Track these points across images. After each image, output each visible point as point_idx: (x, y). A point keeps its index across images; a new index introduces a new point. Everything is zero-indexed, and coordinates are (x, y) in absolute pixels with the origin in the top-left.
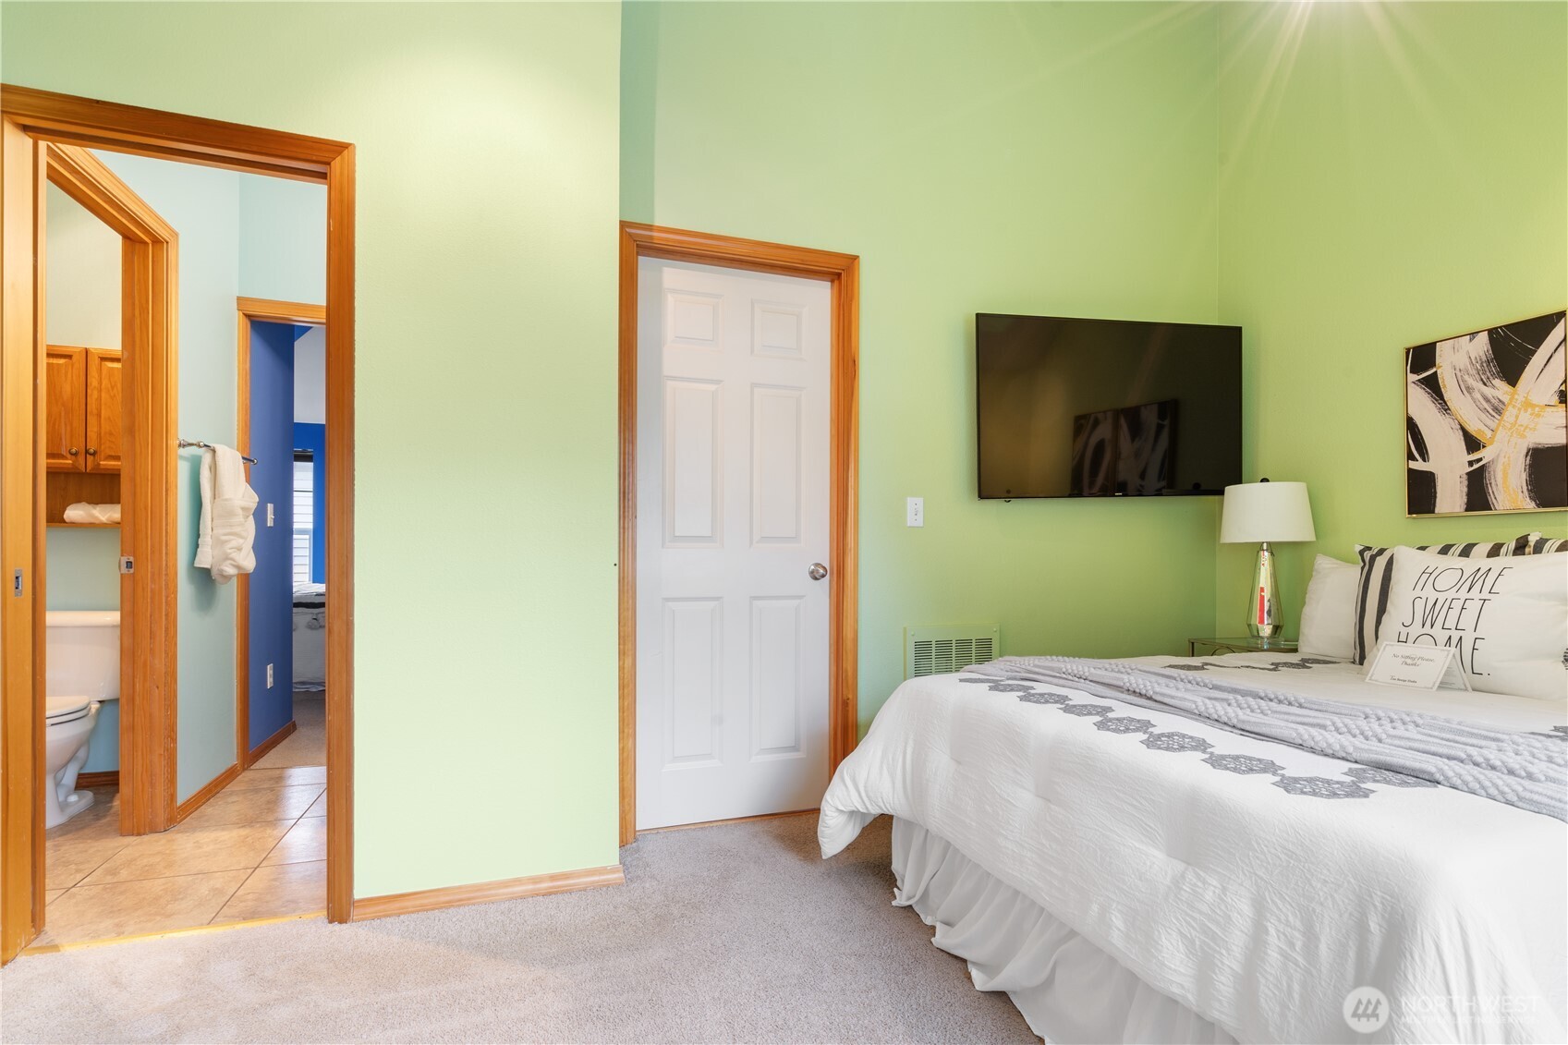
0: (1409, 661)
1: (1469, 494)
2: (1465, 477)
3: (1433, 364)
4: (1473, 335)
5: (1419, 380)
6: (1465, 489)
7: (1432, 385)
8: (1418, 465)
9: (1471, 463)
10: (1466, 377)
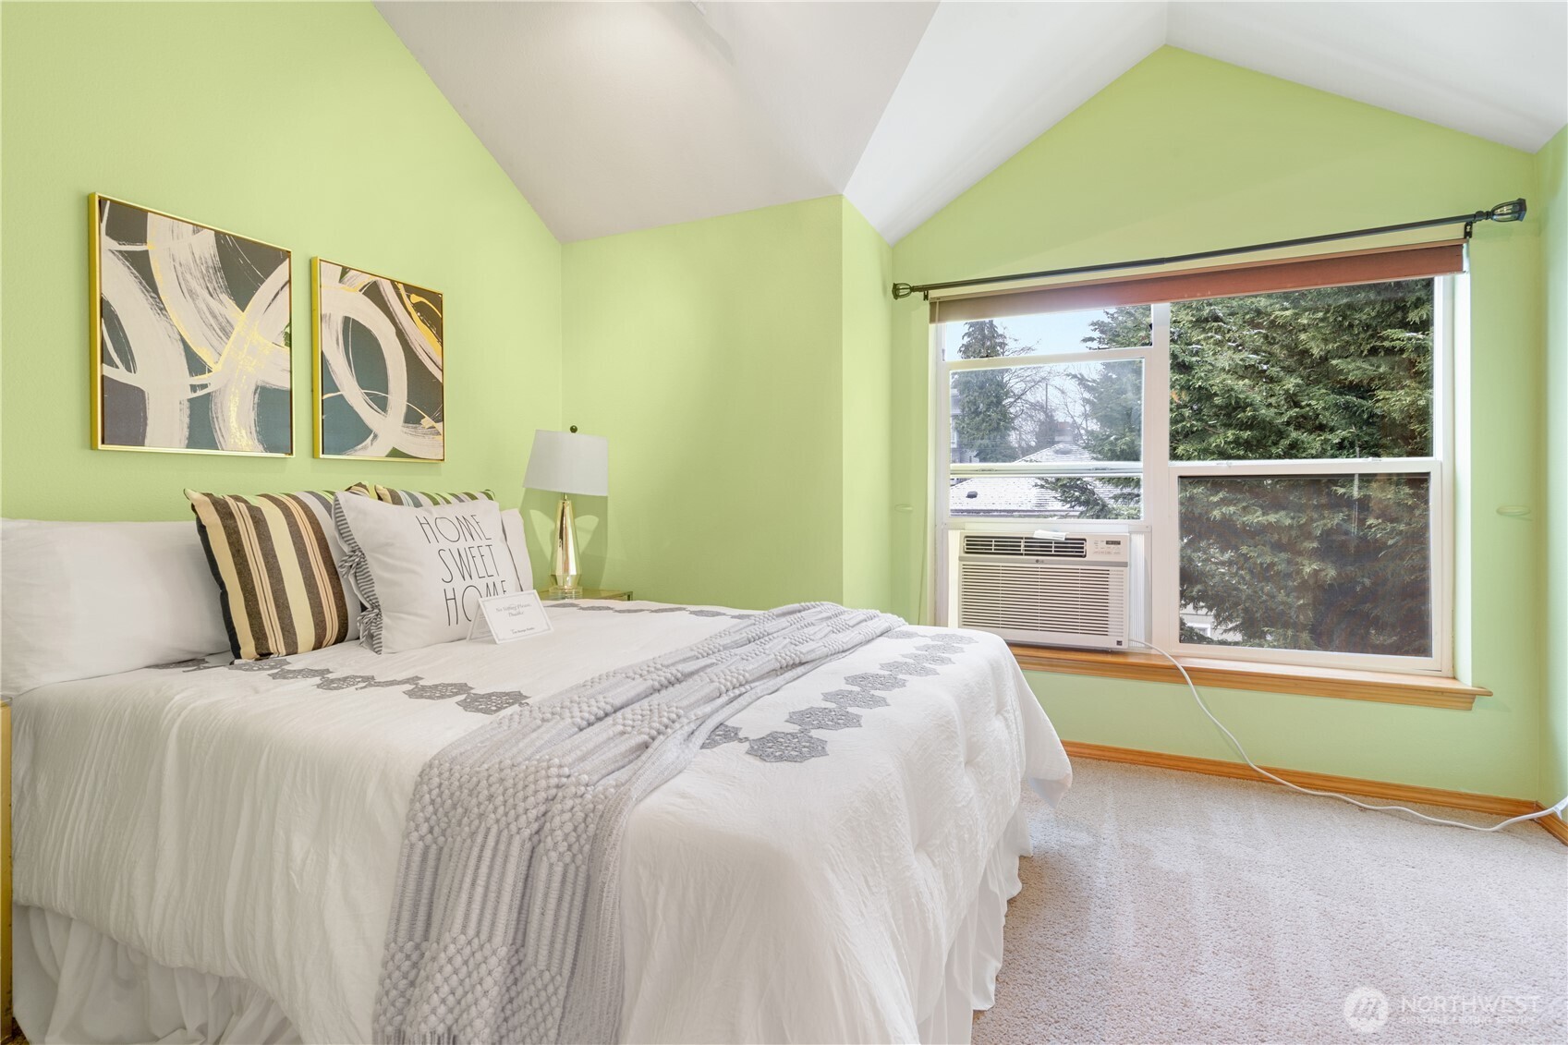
0: (513, 612)
1: (191, 427)
2: (187, 404)
3: (143, 240)
4: (197, 228)
5: (120, 252)
6: (187, 420)
7: (140, 264)
8: (119, 374)
9: (194, 388)
10: (188, 277)
